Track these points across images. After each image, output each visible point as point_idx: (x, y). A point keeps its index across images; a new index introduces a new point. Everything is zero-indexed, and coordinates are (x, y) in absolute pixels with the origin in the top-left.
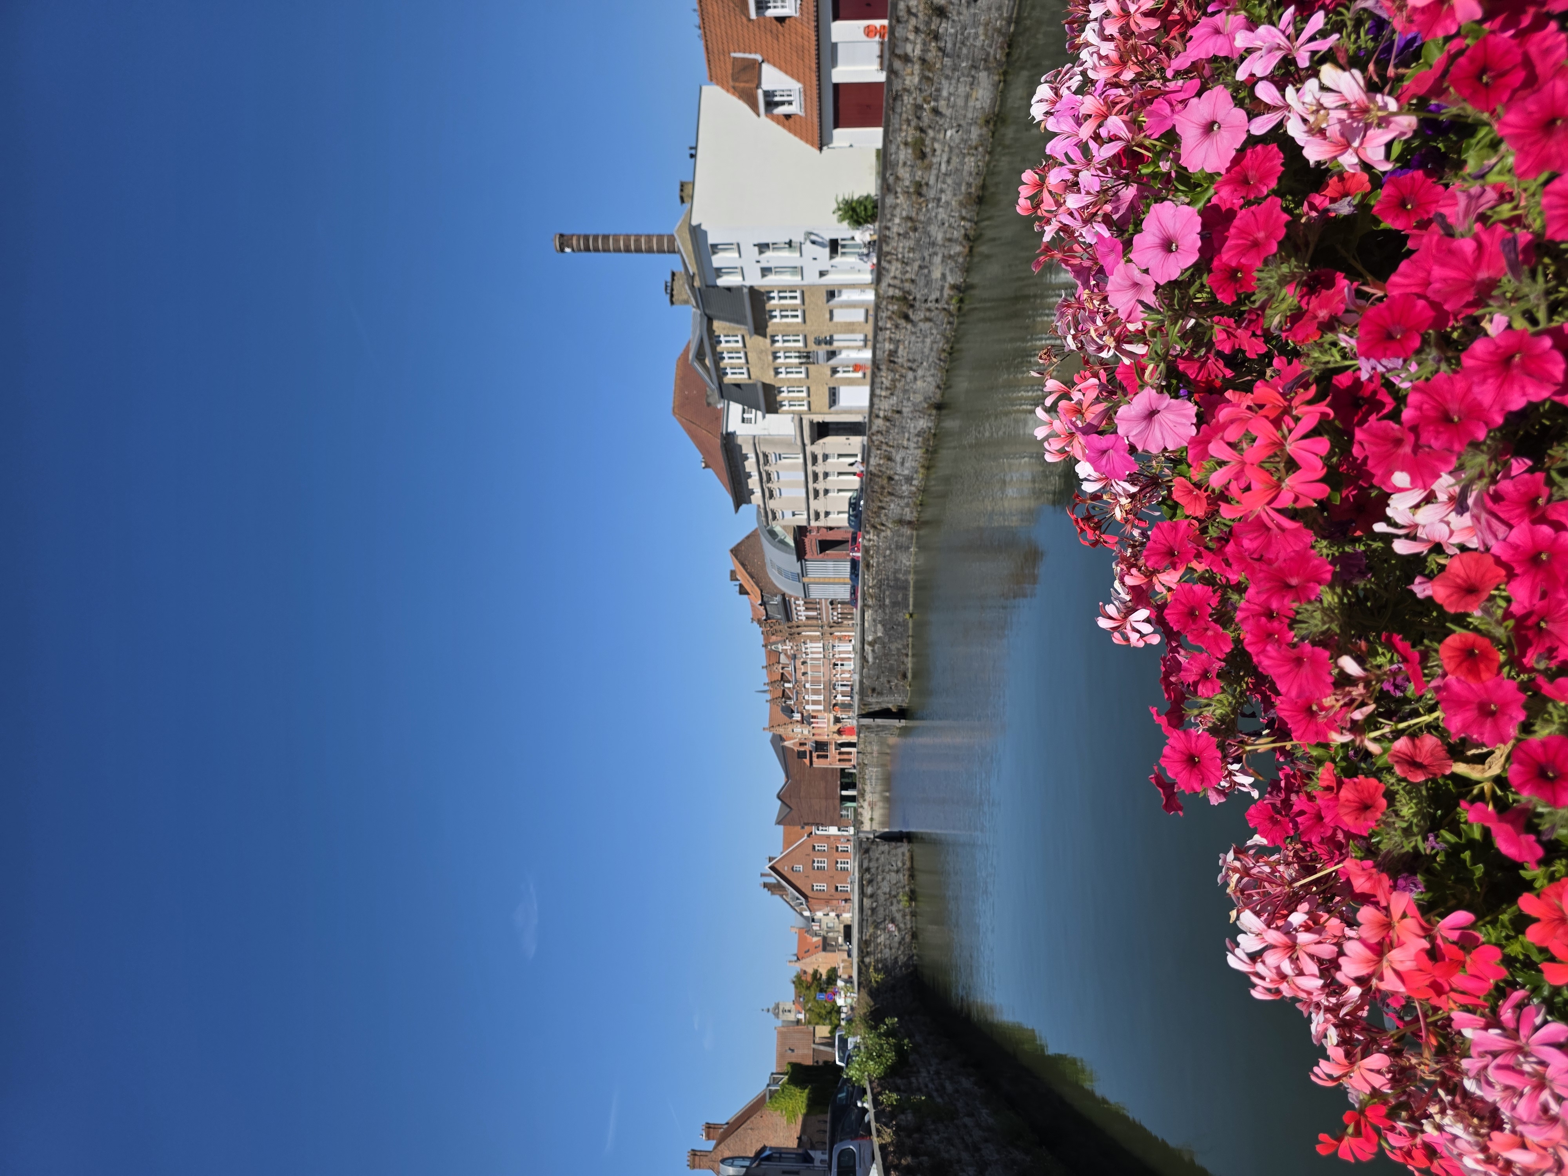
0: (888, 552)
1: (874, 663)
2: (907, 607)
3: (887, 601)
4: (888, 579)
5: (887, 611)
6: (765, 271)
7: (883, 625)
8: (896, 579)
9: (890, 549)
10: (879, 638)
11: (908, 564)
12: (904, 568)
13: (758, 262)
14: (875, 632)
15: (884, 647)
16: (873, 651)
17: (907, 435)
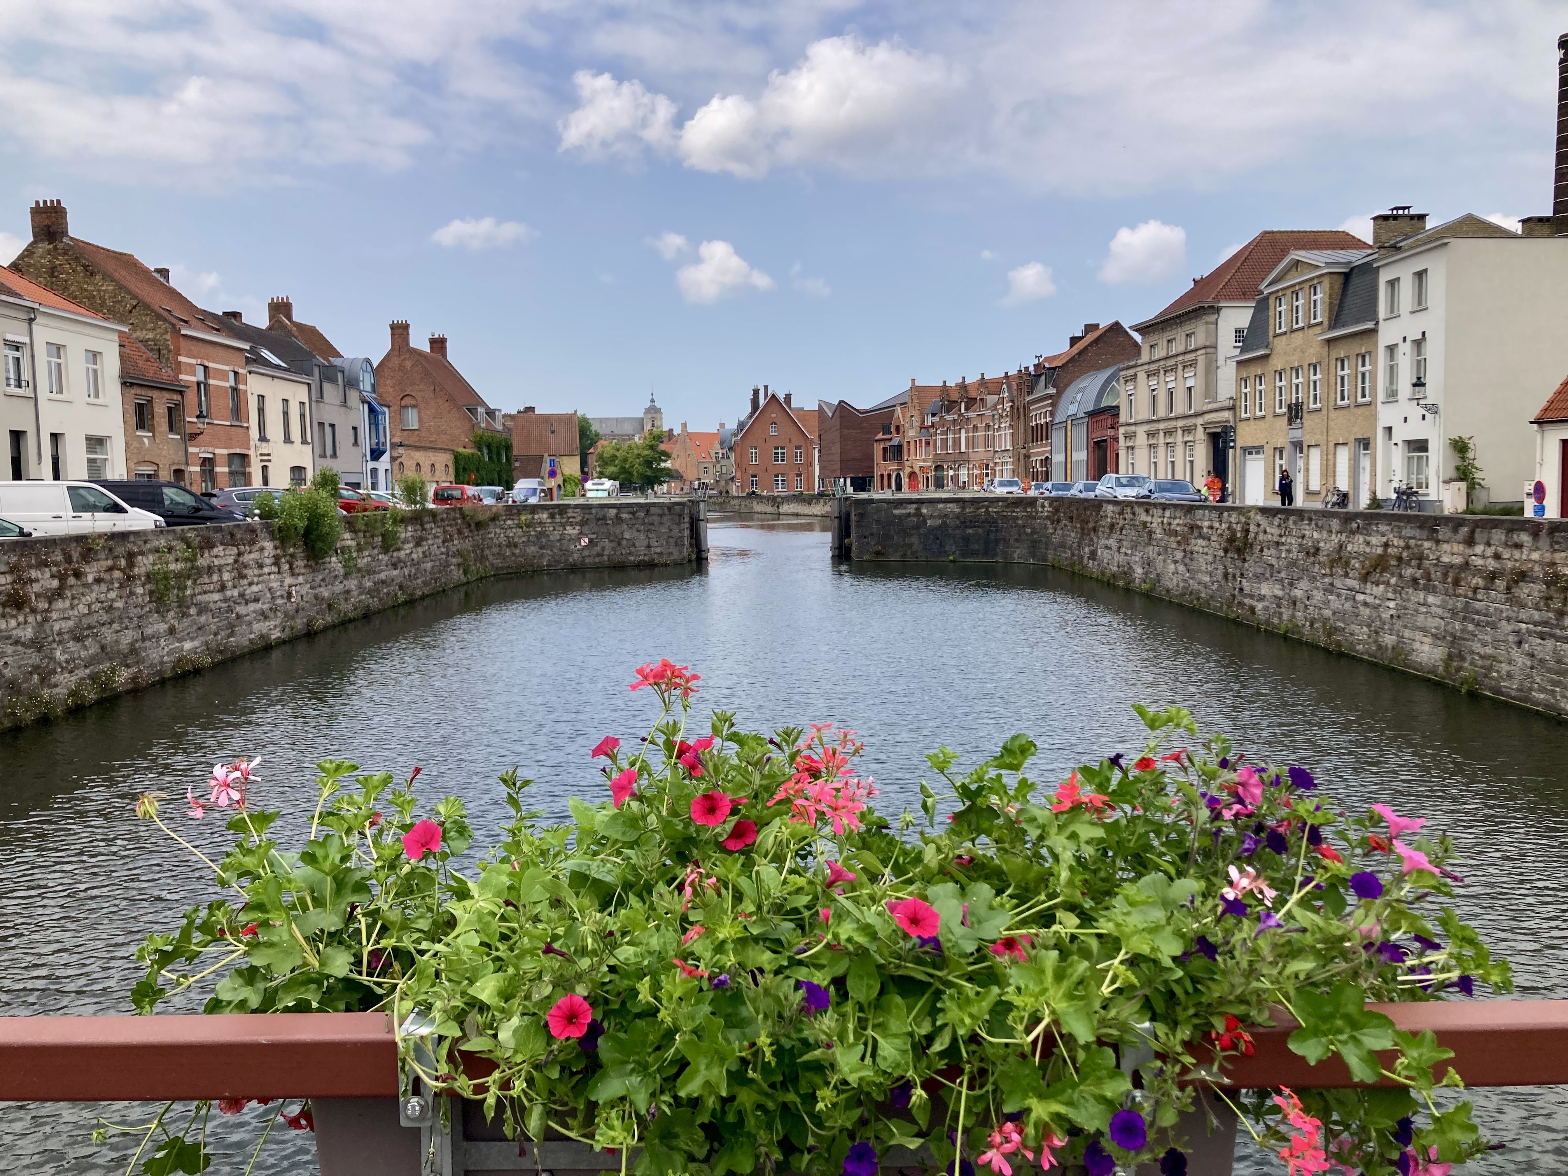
0: (1029, 530)
1: (895, 516)
2: (963, 555)
3: (970, 531)
4: (997, 531)
5: (957, 532)
6: (1391, 349)
7: (940, 526)
8: (997, 542)
9: (1033, 533)
10: (925, 521)
11: (1016, 555)
12: (1010, 550)
13: (1405, 339)
14: (931, 517)
15: (914, 528)
16: (909, 515)
17: (1129, 552)
